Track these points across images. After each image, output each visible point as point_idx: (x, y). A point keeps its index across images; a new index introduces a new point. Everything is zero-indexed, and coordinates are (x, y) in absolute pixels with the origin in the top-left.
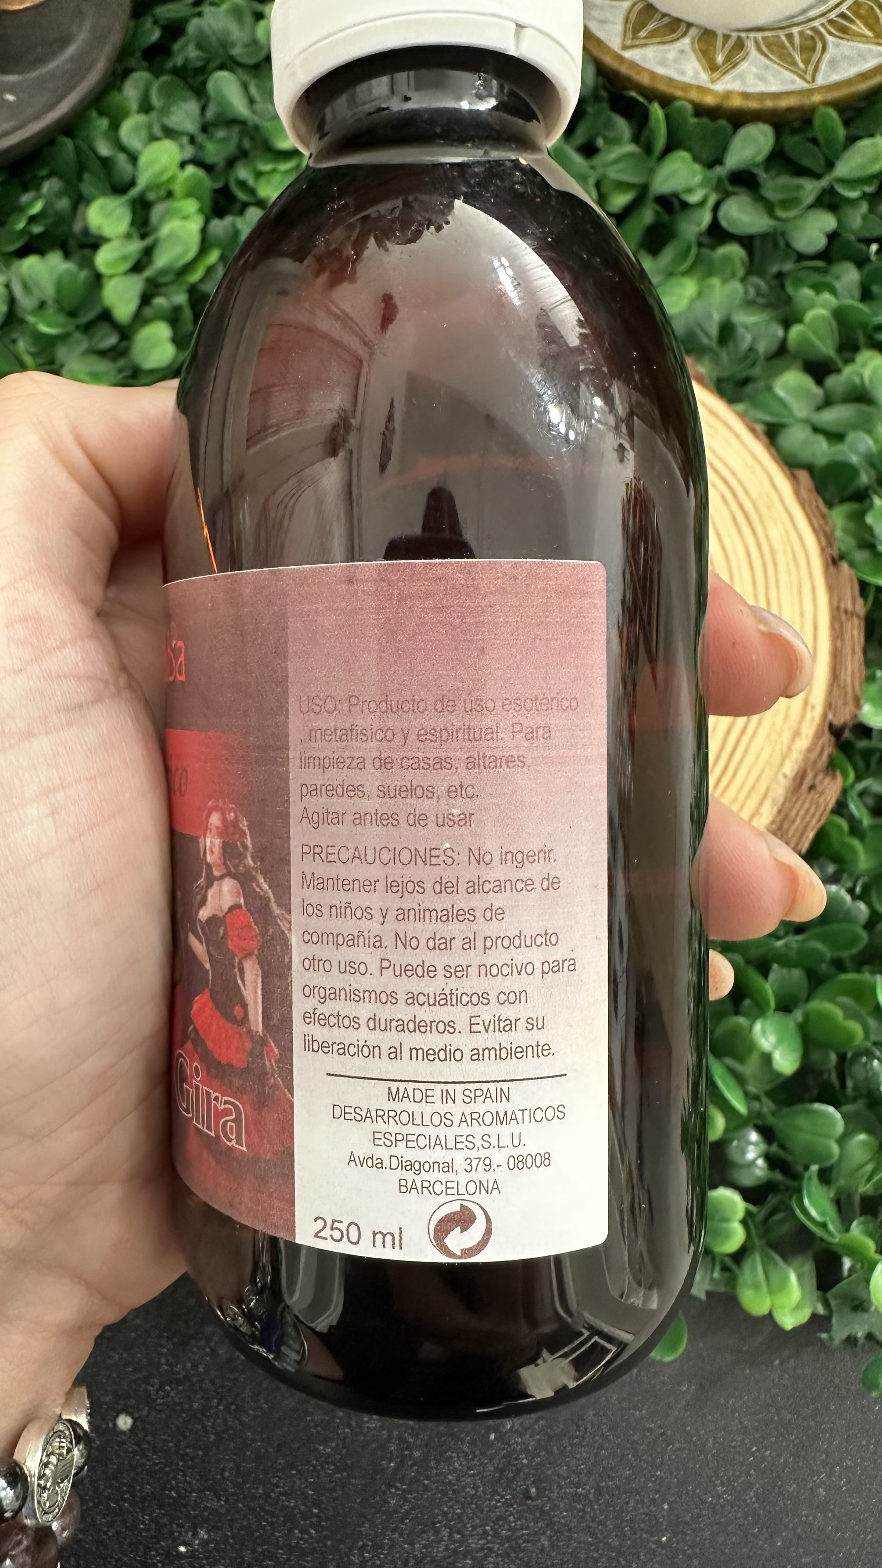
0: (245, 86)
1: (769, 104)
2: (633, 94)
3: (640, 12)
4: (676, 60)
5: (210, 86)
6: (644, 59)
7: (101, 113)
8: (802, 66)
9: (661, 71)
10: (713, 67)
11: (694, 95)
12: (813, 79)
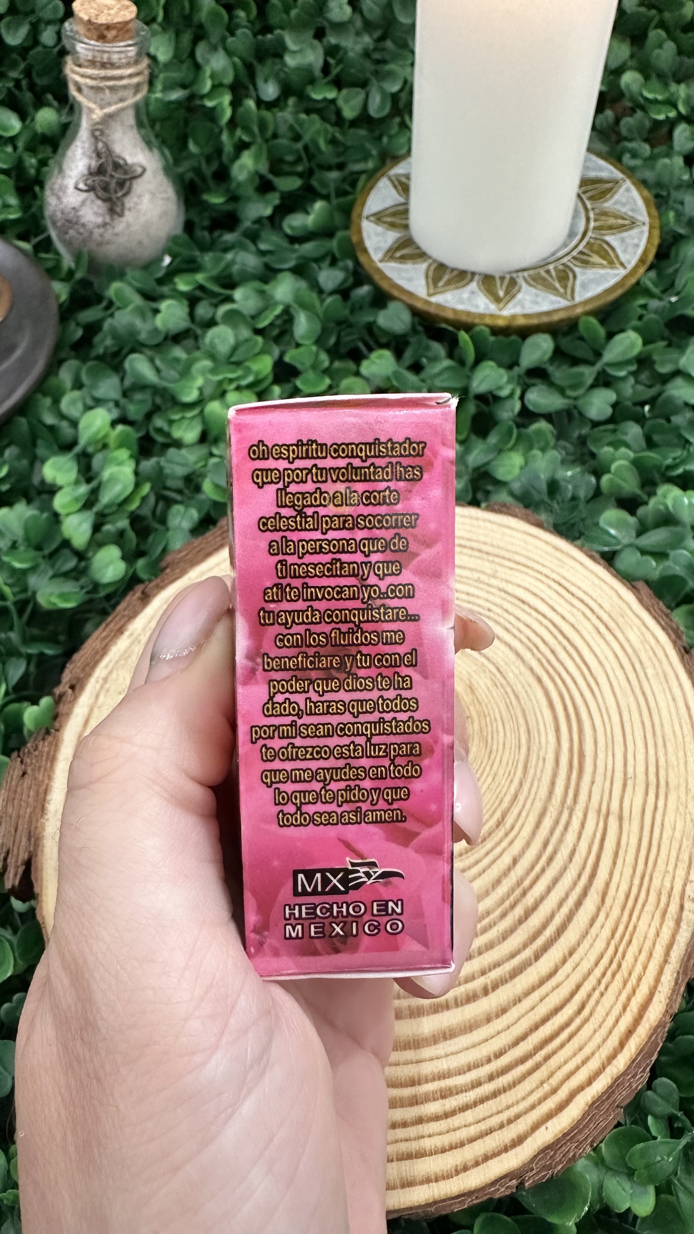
0: (152, 360)
1: (545, 319)
2: (444, 326)
3: (435, 270)
4: (469, 299)
5: (127, 365)
6: (447, 301)
7: (45, 394)
8: (562, 290)
9: (460, 307)
10: (497, 300)
11: (488, 321)
12: (573, 298)
